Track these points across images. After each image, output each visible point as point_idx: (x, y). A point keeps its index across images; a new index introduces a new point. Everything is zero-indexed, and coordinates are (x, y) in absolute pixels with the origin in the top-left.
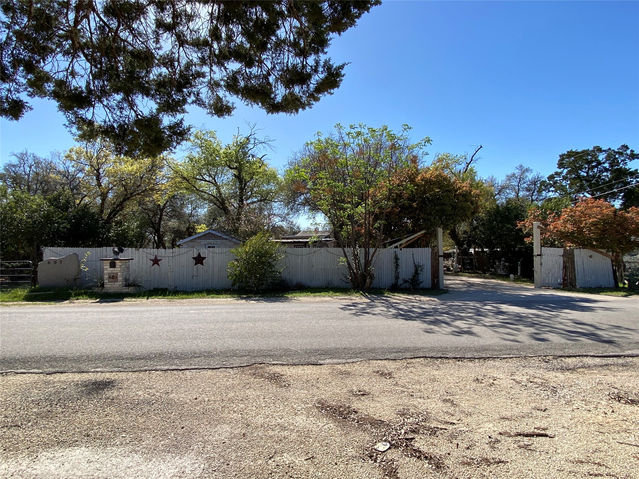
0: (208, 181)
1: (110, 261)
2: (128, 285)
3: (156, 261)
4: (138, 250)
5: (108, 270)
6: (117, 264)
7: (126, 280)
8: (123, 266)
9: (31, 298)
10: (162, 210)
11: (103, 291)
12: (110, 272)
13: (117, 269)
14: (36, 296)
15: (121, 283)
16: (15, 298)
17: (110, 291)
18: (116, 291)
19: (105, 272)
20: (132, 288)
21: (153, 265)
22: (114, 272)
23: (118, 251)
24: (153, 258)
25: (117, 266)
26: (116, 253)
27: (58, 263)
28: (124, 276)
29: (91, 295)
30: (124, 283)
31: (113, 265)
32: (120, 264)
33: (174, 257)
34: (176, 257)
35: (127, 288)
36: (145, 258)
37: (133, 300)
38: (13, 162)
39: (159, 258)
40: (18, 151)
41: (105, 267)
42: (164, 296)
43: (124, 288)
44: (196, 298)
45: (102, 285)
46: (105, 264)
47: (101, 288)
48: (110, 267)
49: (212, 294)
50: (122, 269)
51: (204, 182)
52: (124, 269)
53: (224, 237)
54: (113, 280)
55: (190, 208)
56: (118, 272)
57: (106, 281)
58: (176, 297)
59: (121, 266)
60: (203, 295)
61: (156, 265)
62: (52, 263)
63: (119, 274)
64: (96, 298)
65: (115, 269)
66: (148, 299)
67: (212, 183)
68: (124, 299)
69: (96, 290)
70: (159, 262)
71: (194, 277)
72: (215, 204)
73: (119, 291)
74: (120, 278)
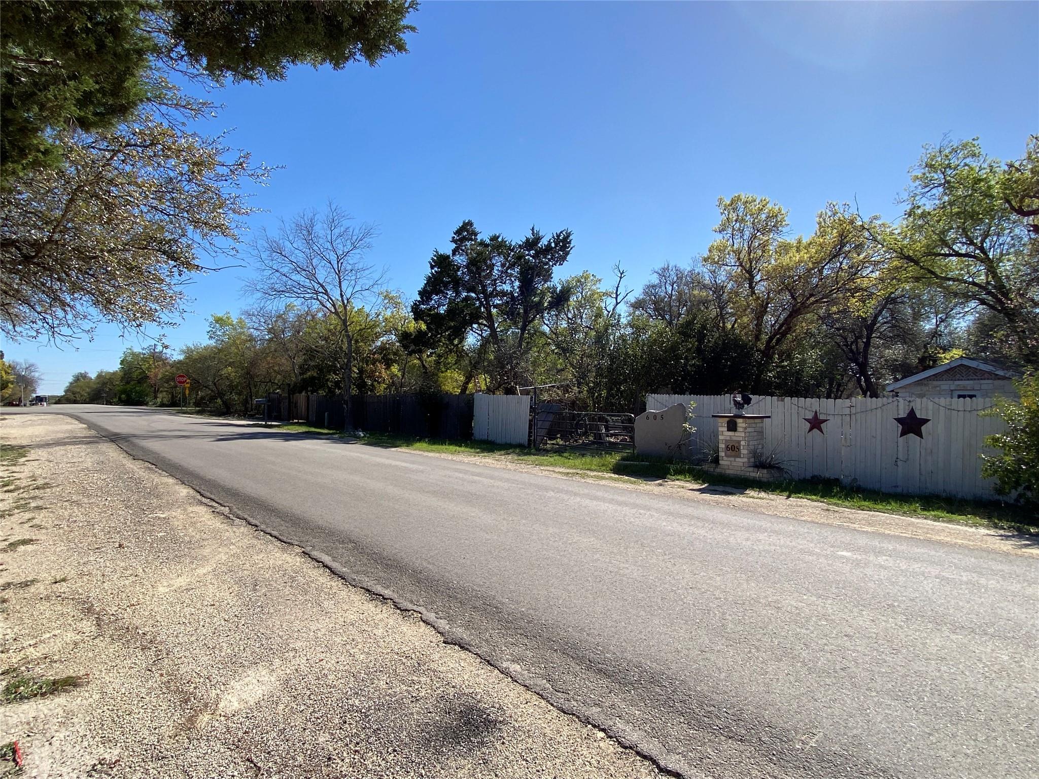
0: (966, 255)
1: (727, 419)
2: (760, 465)
3: (816, 423)
4: (783, 400)
5: (725, 435)
6: (739, 425)
7: (754, 454)
8: (749, 430)
9: (619, 470)
10: (870, 328)
11: (718, 470)
12: (728, 438)
13: (740, 435)
14: (626, 466)
15: (746, 460)
16: (602, 467)
17: (728, 472)
18: (738, 473)
19: (721, 437)
20: (765, 471)
21: (810, 430)
22: (734, 438)
23: (742, 402)
24: (810, 416)
25: (739, 429)
26: (739, 405)
27: (659, 417)
28: (752, 447)
29: (698, 476)
30: (752, 460)
31: (732, 427)
32: (744, 425)
33: (853, 417)
34: (858, 416)
35: (756, 470)
36: (795, 417)
37: (763, 494)
38: (653, 281)
39: (822, 417)
40: (659, 266)
41: (720, 429)
42: (822, 497)
43: (751, 469)
44: (892, 511)
45: (716, 460)
46: (720, 424)
47: (713, 465)
48: (728, 430)
49: (938, 509)
50: (747, 434)
51: (954, 258)
52: (751, 434)
53: (1001, 373)
54: (733, 453)
55: (934, 321)
56: (741, 439)
57: (722, 454)
58: (847, 503)
59: (746, 428)
60: (913, 507)
61: (815, 431)
62: (651, 418)
63: (743, 443)
64: (704, 482)
65: (737, 434)
66: (789, 497)
67: (974, 257)
68: (747, 492)
69: (706, 467)
70: (822, 425)
71: (899, 463)
72: (983, 302)
73: (742, 473)
74: (744, 451)
